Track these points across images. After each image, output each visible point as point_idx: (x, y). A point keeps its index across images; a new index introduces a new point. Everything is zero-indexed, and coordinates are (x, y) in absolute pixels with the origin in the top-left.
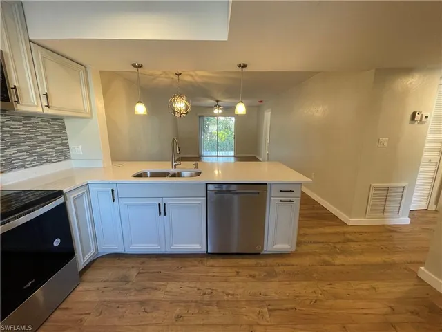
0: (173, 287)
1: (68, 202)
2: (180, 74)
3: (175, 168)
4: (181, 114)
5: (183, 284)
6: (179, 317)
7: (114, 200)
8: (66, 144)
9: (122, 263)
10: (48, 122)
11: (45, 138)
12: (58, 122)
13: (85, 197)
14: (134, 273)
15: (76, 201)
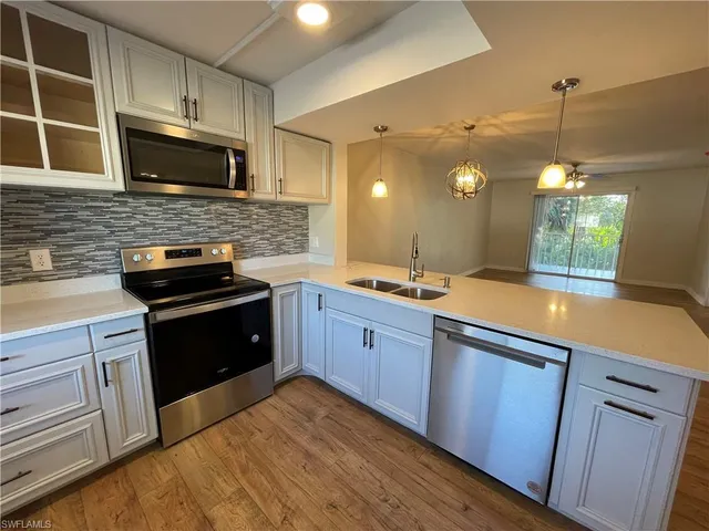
0: (353, 460)
1: (274, 299)
2: (473, 127)
3: (414, 280)
4: (464, 194)
5: (366, 465)
6: (333, 506)
7: (320, 308)
8: (306, 235)
9: (318, 393)
10: (292, 210)
11: (286, 227)
12: (301, 209)
13: (295, 298)
14: (322, 412)
15: (285, 300)
